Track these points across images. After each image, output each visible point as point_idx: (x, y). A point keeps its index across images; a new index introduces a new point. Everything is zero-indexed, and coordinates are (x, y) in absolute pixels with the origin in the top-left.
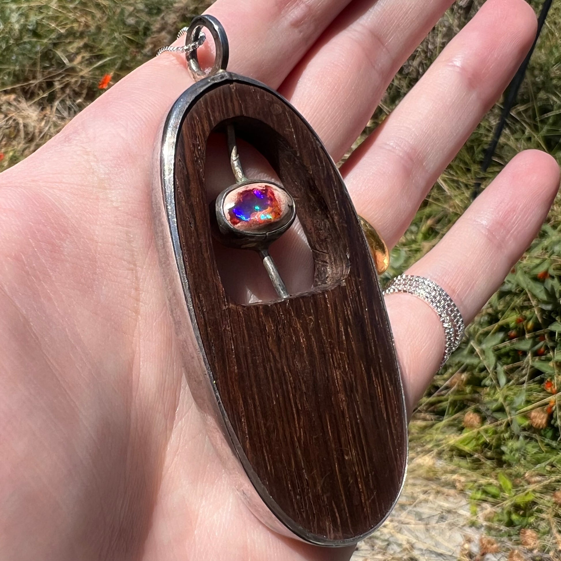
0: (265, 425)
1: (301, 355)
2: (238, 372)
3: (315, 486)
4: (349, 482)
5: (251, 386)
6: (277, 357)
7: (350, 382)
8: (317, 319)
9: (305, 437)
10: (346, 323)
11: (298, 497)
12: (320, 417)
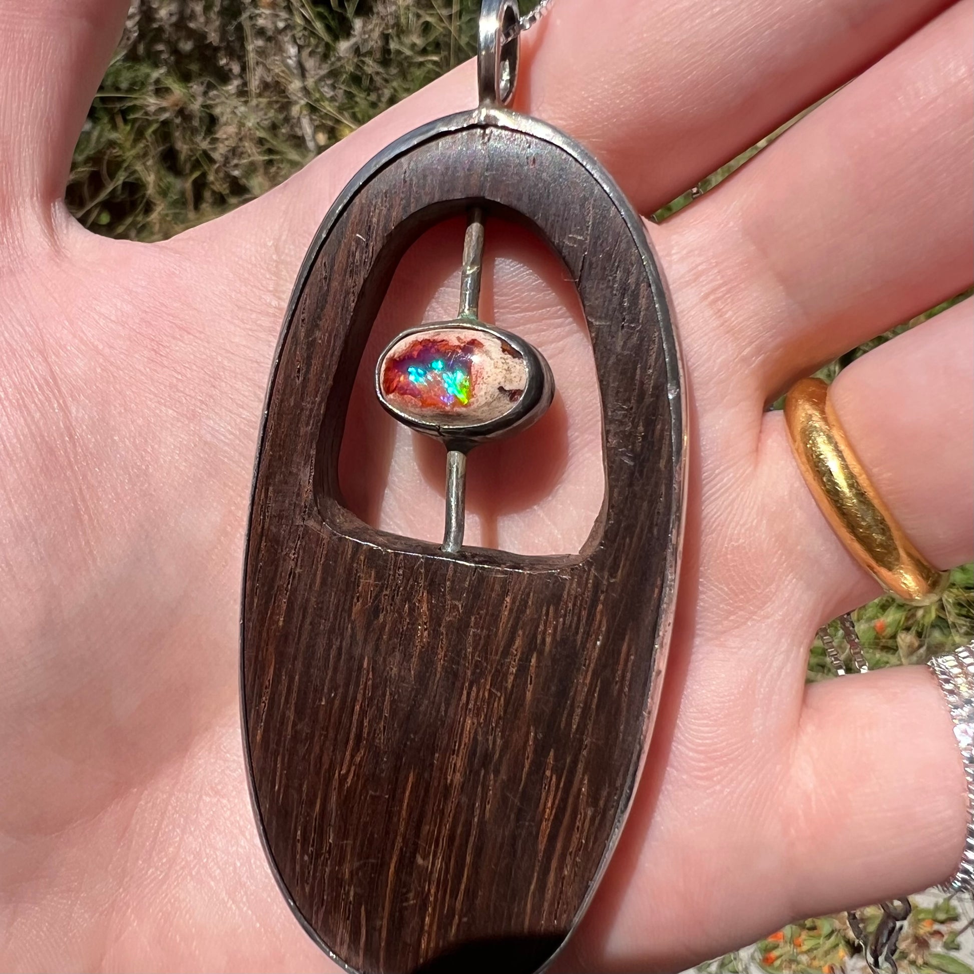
0: (294, 725)
1: (407, 657)
2: (283, 626)
3: (341, 863)
4: (407, 900)
5: (295, 658)
6: (360, 637)
7: (487, 750)
8: (469, 611)
9: (355, 783)
10: (532, 646)
11: (306, 858)
12: (397, 769)
